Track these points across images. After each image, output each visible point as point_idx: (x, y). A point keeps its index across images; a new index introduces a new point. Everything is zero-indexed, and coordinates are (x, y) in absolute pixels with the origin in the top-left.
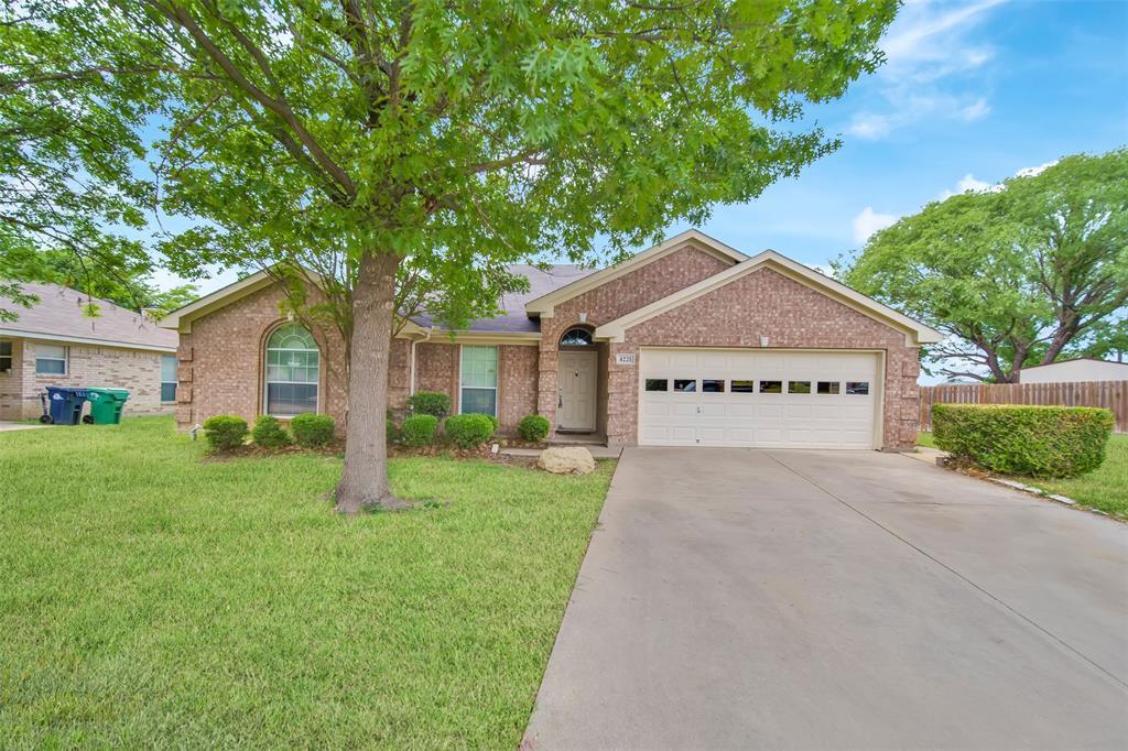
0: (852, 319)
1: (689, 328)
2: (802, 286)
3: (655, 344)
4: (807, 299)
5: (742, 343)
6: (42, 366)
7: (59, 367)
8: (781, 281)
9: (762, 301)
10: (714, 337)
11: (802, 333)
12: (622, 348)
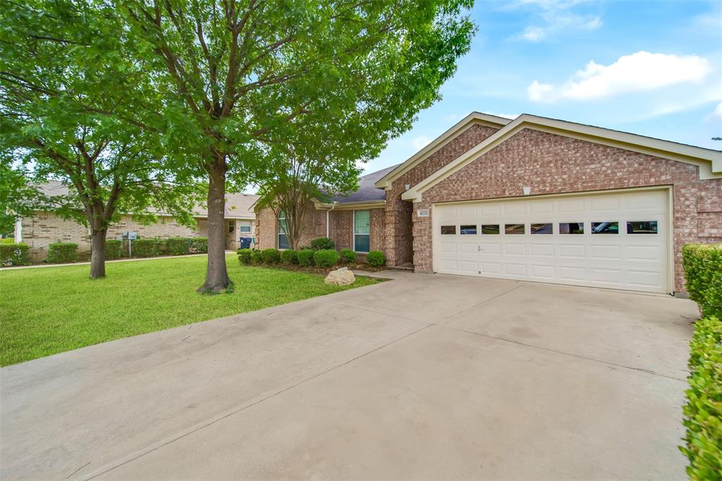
0: (621, 159)
1: (464, 187)
2: (562, 137)
3: (442, 201)
4: (568, 148)
5: (507, 193)
6: (243, 229)
7: (248, 229)
8: (540, 137)
9: (524, 156)
10: (484, 191)
11: (564, 179)
12: (421, 206)
